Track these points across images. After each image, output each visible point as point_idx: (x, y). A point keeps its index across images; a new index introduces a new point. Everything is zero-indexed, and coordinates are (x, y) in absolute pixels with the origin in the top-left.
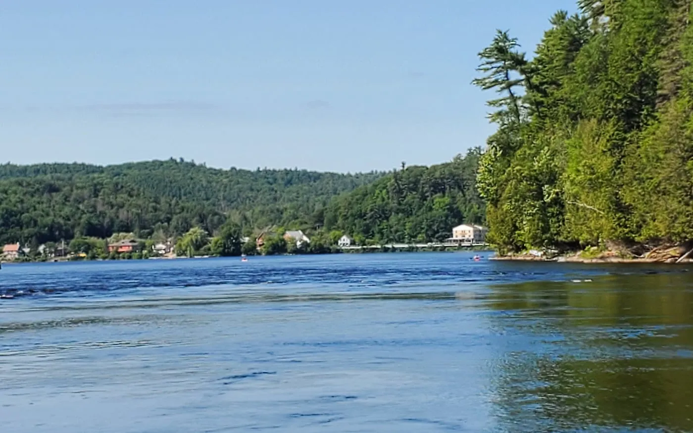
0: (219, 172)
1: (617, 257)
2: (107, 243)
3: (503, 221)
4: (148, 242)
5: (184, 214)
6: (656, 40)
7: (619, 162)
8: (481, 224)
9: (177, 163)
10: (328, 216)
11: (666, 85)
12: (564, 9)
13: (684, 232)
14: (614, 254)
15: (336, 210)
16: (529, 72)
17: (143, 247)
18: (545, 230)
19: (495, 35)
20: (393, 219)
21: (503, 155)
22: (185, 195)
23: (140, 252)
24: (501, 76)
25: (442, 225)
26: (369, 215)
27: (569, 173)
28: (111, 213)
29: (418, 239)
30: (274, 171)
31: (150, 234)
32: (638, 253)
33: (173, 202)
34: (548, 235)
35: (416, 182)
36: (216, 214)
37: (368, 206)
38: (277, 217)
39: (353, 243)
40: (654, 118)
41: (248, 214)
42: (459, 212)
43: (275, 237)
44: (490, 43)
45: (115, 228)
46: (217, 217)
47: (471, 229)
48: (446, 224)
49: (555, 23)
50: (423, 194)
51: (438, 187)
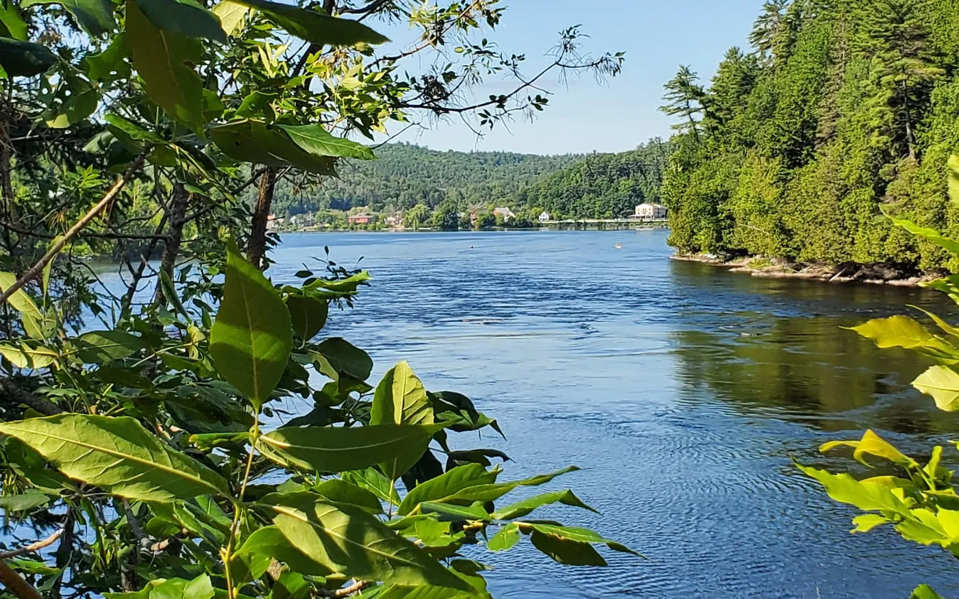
0: (436, 154)
1: (780, 271)
2: (347, 216)
3: (682, 227)
4: (380, 215)
5: (410, 191)
6: (816, 92)
7: (783, 193)
8: (659, 203)
9: (404, 146)
10: (531, 195)
11: (824, 128)
12: (737, 46)
13: (836, 256)
14: (779, 269)
15: (537, 190)
16: (706, 103)
17: (377, 219)
18: (719, 239)
19: (679, 69)
20: (585, 198)
21: (684, 170)
22: (410, 173)
23: (374, 224)
24: (683, 104)
25: (626, 204)
26: (564, 195)
27: (741, 192)
28: (349, 189)
29: (606, 215)
30: (485, 153)
31: (382, 207)
32: (798, 269)
33: (401, 181)
34: (721, 244)
35: (605, 167)
36: (437, 191)
37: (564, 186)
38: (488, 194)
39: (551, 218)
40: (813, 157)
41: (463, 191)
42: (641, 193)
43: (487, 213)
44: (673, 77)
45: (353, 202)
46: (438, 193)
47: (651, 207)
48: (630, 203)
49: (729, 58)
50: (611, 177)
51: (624, 172)
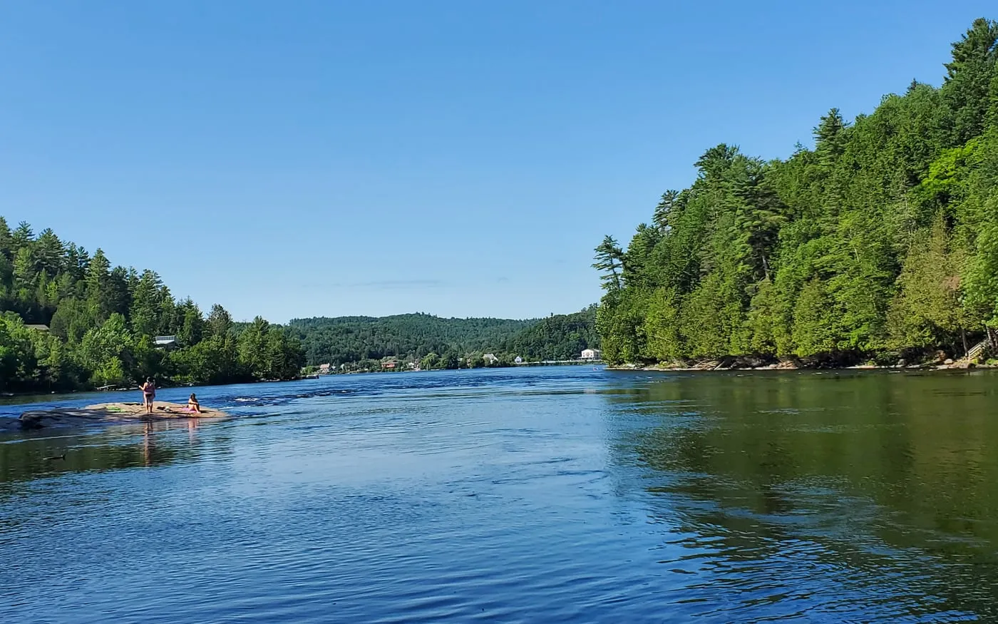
0: (445, 320)
1: (678, 367)
2: (380, 362)
3: (611, 347)
4: (404, 362)
5: (424, 345)
6: (699, 240)
7: (679, 312)
8: (598, 348)
9: (420, 315)
10: (508, 345)
11: (705, 266)
12: (645, 223)
13: (718, 352)
14: (677, 365)
15: (513, 342)
16: (624, 260)
17: (401, 364)
18: (637, 351)
19: (605, 238)
20: (546, 347)
21: (610, 308)
22: (425, 333)
23: (400, 367)
24: (608, 262)
25: (575, 349)
26: (532, 345)
27: (649, 319)
28: (382, 345)
29: (561, 358)
30: (477, 319)
31: (405, 356)
32: (691, 365)
33: (418, 338)
34: (638, 355)
35: (560, 325)
36: (444, 345)
37: (532, 338)
38: (479, 346)
39: (523, 361)
40: (699, 285)
41: (462, 344)
42: (585, 341)
43: (478, 357)
44: (601, 243)
45: (385, 354)
46: (443, 347)
47: (593, 352)
48: (578, 349)
49: (639, 231)
50: (564, 331)
51: (573, 327)
